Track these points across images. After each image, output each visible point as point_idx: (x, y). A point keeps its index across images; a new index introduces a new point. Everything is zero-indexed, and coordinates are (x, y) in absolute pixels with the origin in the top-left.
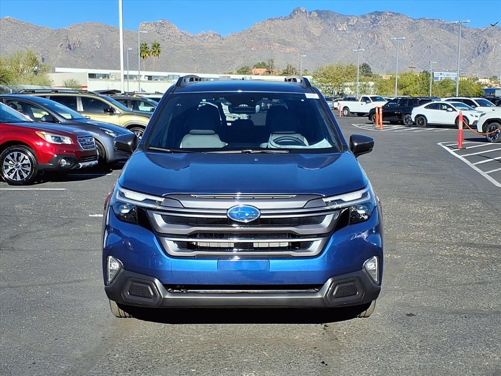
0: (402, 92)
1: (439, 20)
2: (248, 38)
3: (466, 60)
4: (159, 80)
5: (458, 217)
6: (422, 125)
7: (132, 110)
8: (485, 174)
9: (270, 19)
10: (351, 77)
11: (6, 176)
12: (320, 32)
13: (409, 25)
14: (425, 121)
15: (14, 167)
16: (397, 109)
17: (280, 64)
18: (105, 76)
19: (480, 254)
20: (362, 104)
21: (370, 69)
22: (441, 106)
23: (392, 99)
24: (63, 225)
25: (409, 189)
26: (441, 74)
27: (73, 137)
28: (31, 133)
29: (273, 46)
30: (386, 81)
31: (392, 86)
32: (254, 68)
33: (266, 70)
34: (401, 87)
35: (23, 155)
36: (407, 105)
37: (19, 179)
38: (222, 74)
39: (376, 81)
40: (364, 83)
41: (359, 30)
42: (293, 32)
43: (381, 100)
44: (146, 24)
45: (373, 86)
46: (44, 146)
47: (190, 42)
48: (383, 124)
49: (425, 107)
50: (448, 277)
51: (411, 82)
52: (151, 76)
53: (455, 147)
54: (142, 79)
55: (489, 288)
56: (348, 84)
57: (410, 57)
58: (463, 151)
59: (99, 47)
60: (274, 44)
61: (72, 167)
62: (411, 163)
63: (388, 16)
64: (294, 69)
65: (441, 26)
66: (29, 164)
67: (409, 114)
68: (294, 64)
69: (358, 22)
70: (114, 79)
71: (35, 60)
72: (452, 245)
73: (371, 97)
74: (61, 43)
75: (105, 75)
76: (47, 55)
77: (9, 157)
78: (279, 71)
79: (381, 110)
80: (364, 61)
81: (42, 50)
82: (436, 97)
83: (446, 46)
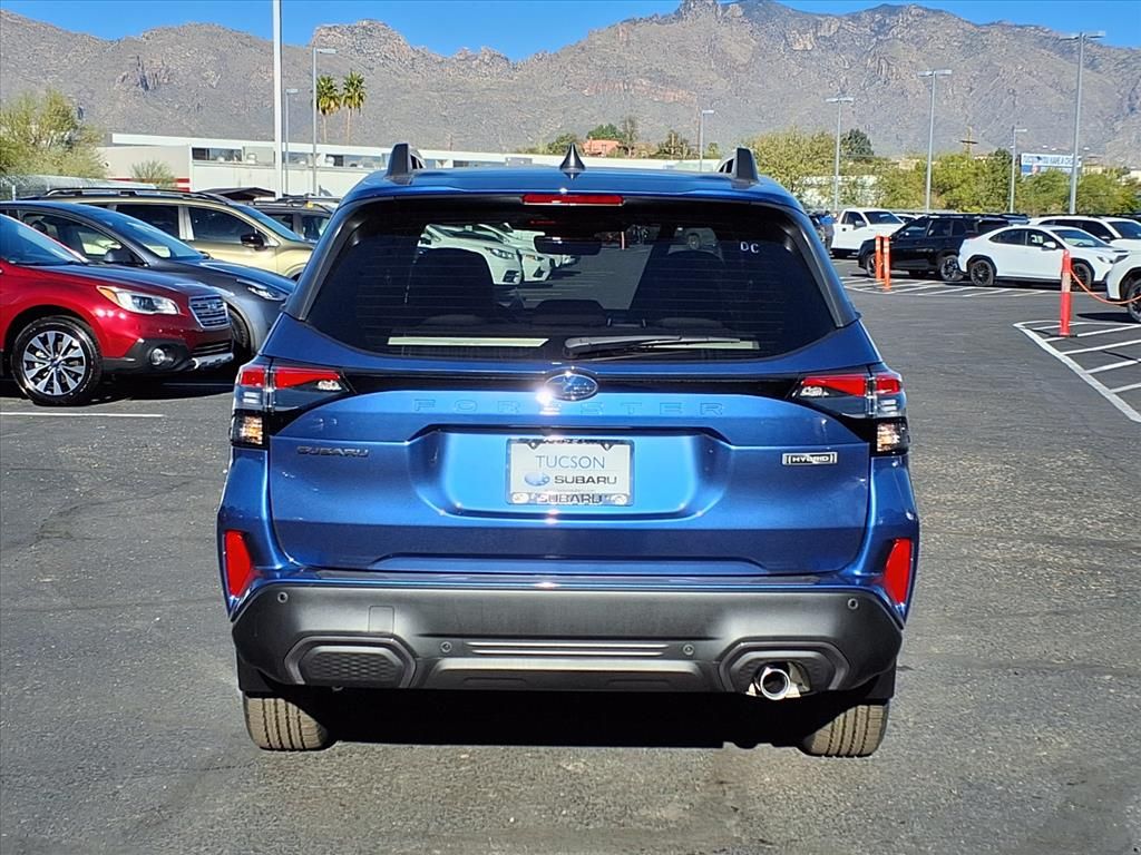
0: (942, 200)
1: (1037, 28)
2: (576, 67)
3: (1102, 124)
4: (361, 167)
5: (1034, 484)
6: (983, 281)
7: (303, 238)
8: (1110, 395)
9: (628, 21)
10: (823, 163)
11: (30, 385)
12: (749, 54)
13: (964, 39)
14: (991, 271)
15: (48, 364)
16: (925, 242)
17: (652, 129)
18: (231, 155)
19: (1068, 557)
20: (844, 230)
21: (869, 143)
22: (1029, 235)
23: (917, 217)
24: (169, 490)
25: (934, 424)
26: (1039, 158)
27: (180, 298)
28: (85, 288)
29: (634, 85)
30: (904, 175)
31: (919, 185)
32: (588, 138)
33: (617, 143)
34: (941, 189)
35: (67, 339)
36: (949, 233)
37: (58, 391)
38: (512, 152)
39: (880, 173)
40: (853, 179)
41: (844, 48)
42: (683, 52)
43: (891, 219)
44: (330, 29)
45: (873, 185)
46: (116, 318)
47: (435, 74)
48: (892, 276)
49: (991, 239)
50: (992, 601)
51: (965, 177)
52: (341, 157)
53: (1052, 333)
54: (321, 161)
55: (1075, 622)
56: (814, 180)
57: (967, 116)
58: (1068, 341)
59: (214, 84)
60: (637, 81)
61: (175, 367)
62: (946, 367)
63: (913, 16)
64: (686, 141)
65: (1041, 41)
66: (80, 359)
67: (954, 254)
68: (685, 130)
69: (841, 31)
70: (253, 162)
71: (66, 115)
72: (1011, 539)
73: (866, 214)
74: (125, 74)
75: (232, 151)
76: (90, 102)
77: (35, 342)
78: (648, 147)
79: (886, 244)
80: (854, 125)
81: (77, 89)
82: (1025, 215)
83: (1052, 91)
